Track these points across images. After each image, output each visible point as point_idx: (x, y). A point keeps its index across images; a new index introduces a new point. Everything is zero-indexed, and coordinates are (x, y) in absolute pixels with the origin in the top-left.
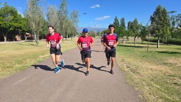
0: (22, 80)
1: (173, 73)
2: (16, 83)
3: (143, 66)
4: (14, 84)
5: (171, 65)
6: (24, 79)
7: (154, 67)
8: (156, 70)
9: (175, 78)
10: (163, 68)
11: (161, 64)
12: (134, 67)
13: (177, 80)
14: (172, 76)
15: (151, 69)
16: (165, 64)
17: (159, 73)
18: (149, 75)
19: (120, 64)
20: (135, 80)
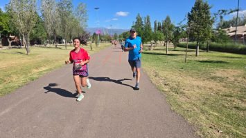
0: (3, 112)
1: (228, 92)
3: (185, 82)
5: (221, 79)
6: (7, 110)
7: (201, 83)
8: (205, 88)
9: (233, 99)
10: (212, 84)
11: (208, 79)
12: (174, 84)
13: (237, 102)
14: (228, 96)
15: (198, 86)
16: (214, 78)
17: (210, 92)
18: (198, 95)
19: (154, 80)
20: (183, 106)
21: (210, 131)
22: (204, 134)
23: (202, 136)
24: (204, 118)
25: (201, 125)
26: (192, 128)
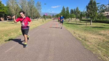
0: (11, 48)
1: (108, 40)
2: (7, 51)
3: (88, 36)
4: (6, 52)
6: (13, 48)
7: (95, 37)
8: (97, 38)
10: (100, 37)
11: (98, 35)
12: (83, 37)
14: (108, 42)
15: (94, 38)
16: (101, 34)
17: (100, 40)
18: (95, 42)
19: (74, 35)
20: (90, 46)
21: (104, 57)
22: (102, 59)
23: (101, 59)
24: (100, 52)
25: (100, 55)
26: (96, 56)
